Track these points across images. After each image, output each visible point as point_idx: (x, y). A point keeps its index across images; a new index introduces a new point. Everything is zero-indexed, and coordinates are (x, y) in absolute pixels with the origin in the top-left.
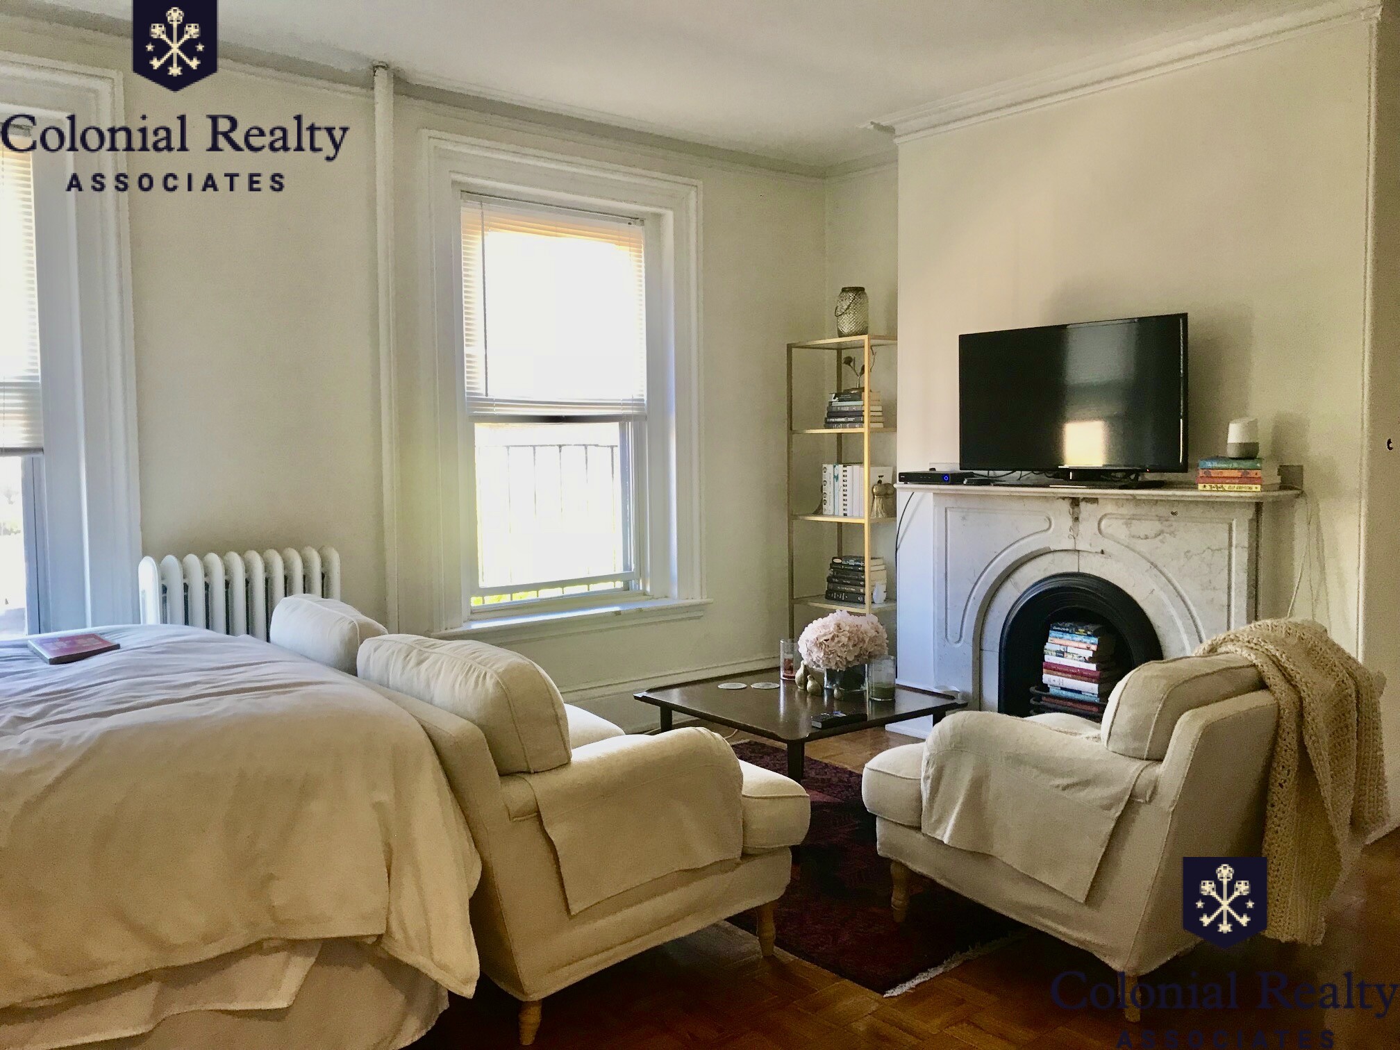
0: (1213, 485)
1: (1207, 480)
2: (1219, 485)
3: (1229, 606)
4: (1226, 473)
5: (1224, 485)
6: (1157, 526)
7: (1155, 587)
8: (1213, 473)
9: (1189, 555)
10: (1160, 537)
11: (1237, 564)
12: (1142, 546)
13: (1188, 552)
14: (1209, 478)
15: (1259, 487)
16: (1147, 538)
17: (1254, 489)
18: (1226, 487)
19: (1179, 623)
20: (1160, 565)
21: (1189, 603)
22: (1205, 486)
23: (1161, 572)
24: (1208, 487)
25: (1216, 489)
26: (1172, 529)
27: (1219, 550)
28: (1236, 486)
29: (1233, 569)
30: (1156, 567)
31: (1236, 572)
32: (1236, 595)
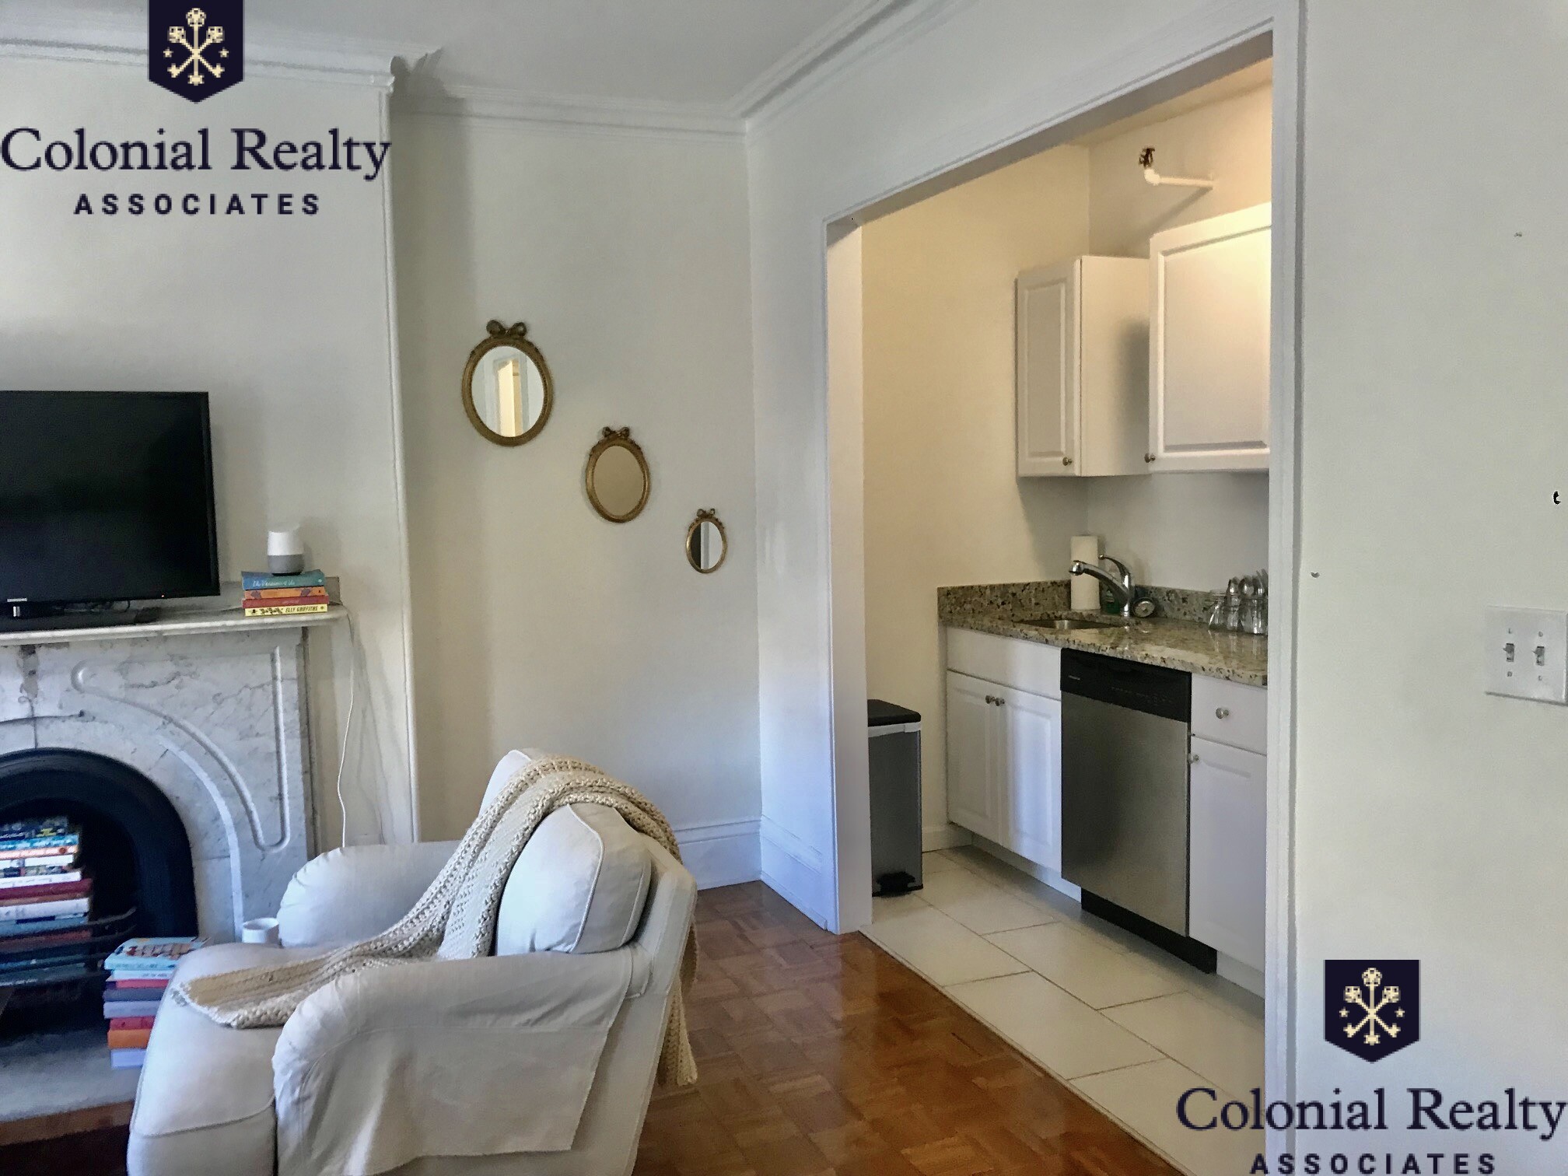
0: (265, 609)
1: (256, 603)
2: (273, 608)
3: (278, 753)
4: (282, 593)
5: (280, 608)
6: (170, 668)
7: (172, 747)
8: (264, 594)
9: (219, 699)
10: (175, 682)
11: (285, 700)
12: (148, 697)
13: (219, 695)
14: (257, 601)
15: (325, 606)
16: (154, 684)
17: (319, 610)
18: (284, 610)
19: (212, 788)
20: (176, 717)
21: (225, 760)
22: (254, 611)
23: (181, 727)
24: (259, 612)
25: (269, 613)
26: (193, 669)
27: (261, 686)
28: (296, 607)
29: (281, 708)
30: (171, 720)
31: (285, 710)
32: (287, 737)
